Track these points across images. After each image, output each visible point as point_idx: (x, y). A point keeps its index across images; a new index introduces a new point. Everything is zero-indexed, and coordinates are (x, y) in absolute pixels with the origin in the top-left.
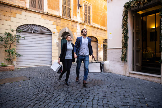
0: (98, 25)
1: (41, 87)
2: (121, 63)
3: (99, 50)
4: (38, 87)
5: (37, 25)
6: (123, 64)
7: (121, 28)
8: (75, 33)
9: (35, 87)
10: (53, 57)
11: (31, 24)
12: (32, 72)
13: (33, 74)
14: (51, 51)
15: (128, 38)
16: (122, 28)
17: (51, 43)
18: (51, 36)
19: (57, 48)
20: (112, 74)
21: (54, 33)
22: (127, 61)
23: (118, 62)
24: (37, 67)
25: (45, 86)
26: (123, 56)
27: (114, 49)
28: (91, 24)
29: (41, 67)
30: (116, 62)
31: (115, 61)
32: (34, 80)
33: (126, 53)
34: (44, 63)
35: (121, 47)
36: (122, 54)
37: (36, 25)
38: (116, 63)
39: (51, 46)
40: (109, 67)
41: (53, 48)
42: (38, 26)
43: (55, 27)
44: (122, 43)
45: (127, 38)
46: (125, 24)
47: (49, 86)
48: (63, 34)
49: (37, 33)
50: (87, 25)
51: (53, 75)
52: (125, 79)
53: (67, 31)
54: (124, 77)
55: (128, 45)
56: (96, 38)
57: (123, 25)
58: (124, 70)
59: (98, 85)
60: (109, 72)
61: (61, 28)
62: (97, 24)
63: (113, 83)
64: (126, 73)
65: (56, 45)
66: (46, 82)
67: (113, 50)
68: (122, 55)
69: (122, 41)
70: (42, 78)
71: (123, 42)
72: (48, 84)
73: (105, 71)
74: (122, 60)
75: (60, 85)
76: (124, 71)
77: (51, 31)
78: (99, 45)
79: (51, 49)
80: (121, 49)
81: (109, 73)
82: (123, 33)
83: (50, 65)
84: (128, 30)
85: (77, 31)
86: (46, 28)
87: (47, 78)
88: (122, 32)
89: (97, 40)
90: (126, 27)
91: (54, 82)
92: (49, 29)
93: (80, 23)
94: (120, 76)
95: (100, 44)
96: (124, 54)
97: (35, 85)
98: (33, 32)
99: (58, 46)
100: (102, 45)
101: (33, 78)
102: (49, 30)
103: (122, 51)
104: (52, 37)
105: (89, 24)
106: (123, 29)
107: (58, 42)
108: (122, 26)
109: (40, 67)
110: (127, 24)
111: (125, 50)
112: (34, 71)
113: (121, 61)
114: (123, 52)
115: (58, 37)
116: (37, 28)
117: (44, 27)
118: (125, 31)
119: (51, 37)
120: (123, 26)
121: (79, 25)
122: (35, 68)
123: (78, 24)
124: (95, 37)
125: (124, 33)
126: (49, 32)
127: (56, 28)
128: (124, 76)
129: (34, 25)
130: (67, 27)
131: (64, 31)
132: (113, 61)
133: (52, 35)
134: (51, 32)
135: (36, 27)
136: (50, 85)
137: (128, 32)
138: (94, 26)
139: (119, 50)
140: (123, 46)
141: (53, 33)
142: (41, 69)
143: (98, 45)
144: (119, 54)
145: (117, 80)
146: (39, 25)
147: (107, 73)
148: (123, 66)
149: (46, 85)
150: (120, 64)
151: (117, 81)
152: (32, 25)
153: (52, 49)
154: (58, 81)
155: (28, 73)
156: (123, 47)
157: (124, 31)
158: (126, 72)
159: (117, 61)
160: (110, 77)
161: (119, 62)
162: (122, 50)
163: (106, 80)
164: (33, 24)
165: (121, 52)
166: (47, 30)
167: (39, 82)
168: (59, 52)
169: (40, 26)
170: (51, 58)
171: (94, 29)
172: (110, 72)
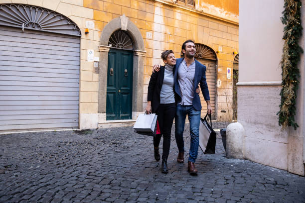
0: (218, 9)
1: (33, 199)
2: (279, 132)
3: (219, 86)
4: (24, 197)
5: (37, 7)
6: (286, 134)
7: (280, 21)
8: (148, 35)
9: (15, 196)
10: (81, 104)
11: (17, 5)
12: (16, 149)
13: (18, 156)
14: (77, 85)
15: (302, 52)
16: (284, 22)
17: (77, 63)
18: (76, 41)
19: (96, 77)
20: (252, 164)
21: (87, 33)
22: (296, 126)
23: (270, 127)
24: (34, 133)
25: (44, 196)
26: (284, 109)
27: (259, 88)
28: (197, 6)
29: (47, 133)
30: (264, 127)
31: (261, 124)
32: (17, 176)
33: (294, 100)
34: (55, 121)
35: (280, 82)
36: (283, 103)
37: (35, 7)
38: (264, 132)
39: (77, 72)
40: (242, 142)
41: (82, 78)
42: (41, 9)
43: (90, 13)
44: (282, 67)
45: (298, 53)
46: (291, 7)
47: (56, 197)
48: (112, 35)
49: (35, 30)
50: (184, 10)
51: (77, 160)
52: (291, 183)
53: (124, 27)
54: (288, 178)
55: (299, 77)
56: (212, 50)
57: (287, 13)
58: (289, 154)
59: (202, 198)
60: (241, 156)
61: (108, 19)
62: (216, 6)
63: (250, 196)
64: (295, 165)
65: (92, 69)
66: (51, 182)
67: (255, 88)
68: (281, 106)
69: (283, 62)
70: (43, 167)
71: (285, 65)
72: (57, 189)
73: (231, 153)
74: (281, 123)
75: (90, 194)
76: (288, 158)
77: (77, 27)
78: (219, 70)
79: (77, 81)
80: (280, 88)
81: (243, 161)
82: (285, 38)
83: (72, 128)
84: (302, 29)
85: (156, 27)
86: (64, 16)
87: (56, 170)
88: (282, 34)
89: (216, 57)
90: (295, 17)
91: (75, 182)
92: (71, 21)
93: (164, 4)
94: (276, 172)
95: (224, 68)
96: (288, 102)
97: (17, 190)
98: (23, 27)
99: (97, 70)
100: (229, 72)
101: (14, 167)
102: (73, 24)
103: (282, 93)
104: (80, 44)
105: (189, 8)
106: (285, 26)
107: (98, 59)
108: (282, 15)
109: (44, 133)
110: (299, 9)
111: (290, 89)
112: (24, 145)
113: (277, 124)
114: (284, 98)
115: (98, 44)
116: (36, 17)
117: (57, 13)
118: (291, 30)
119: (77, 45)
120: (285, 15)
121: (162, 9)
122: (28, 137)
123: (159, 5)
124: (208, 48)
125: (290, 39)
126: (73, 30)
127: (92, 18)
128: (289, 176)
129: (28, 6)
130: (124, 16)
131: (117, 28)
132: (255, 123)
133: (79, 38)
134: (78, 29)
135: (33, 12)
136: (61, 192)
137: (301, 34)
138: (206, 11)
139: (272, 89)
140: (285, 76)
141: (83, 31)
142: (45, 140)
143: (216, 70)
144: (272, 104)
145: (263, 184)
146: (43, 9)
147: (237, 161)
148: (285, 140)
149: (49, 191)
150: (276, 136)
151: (262, 188)
152: (22, 6)
153: (79, 79)
154: (86, 180)
155: (6, 150)
156: (284, 83)
157: (290, 32)
158: (293, 160)
159: (267, 125)
160: (244, 174)
161: (274, 127)
162: (283, 90)
163: (231, 182)
164: (25, 5)
165: (280, 97)
166: (64, 23)
167: (31, 182)
168: (99, 89)
169: (46, 10)
170: (76, 107)
171: (206, 22)
172: (245, 159)
